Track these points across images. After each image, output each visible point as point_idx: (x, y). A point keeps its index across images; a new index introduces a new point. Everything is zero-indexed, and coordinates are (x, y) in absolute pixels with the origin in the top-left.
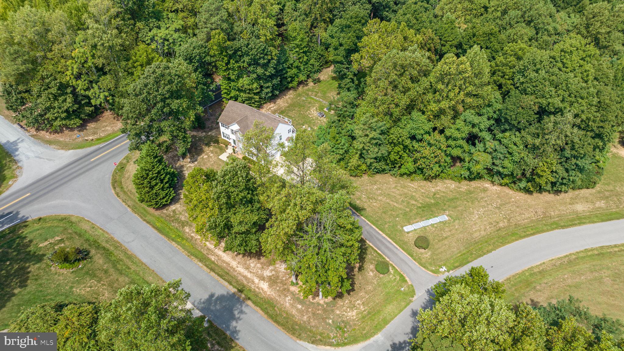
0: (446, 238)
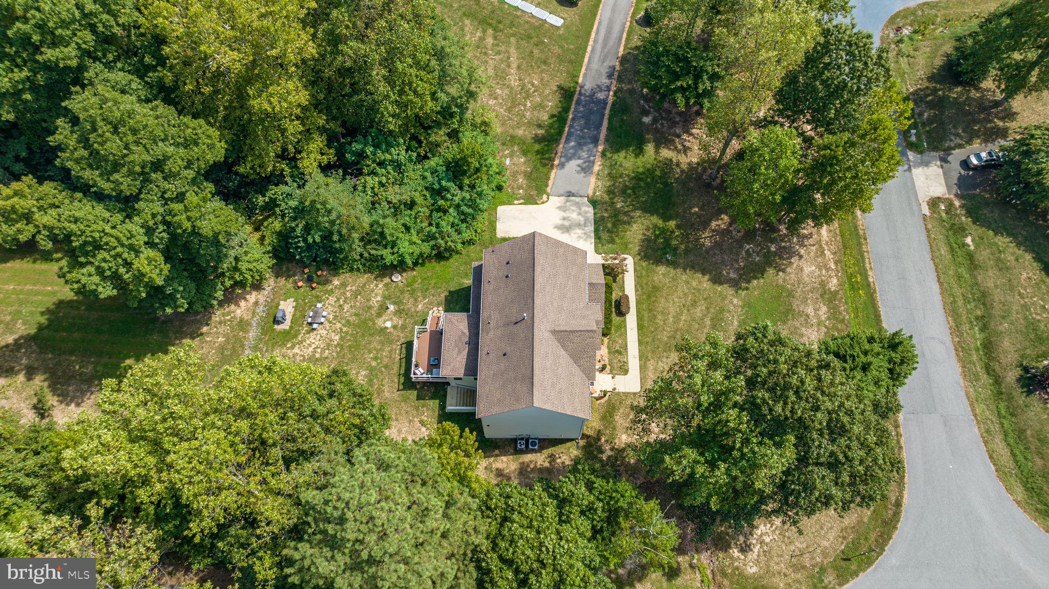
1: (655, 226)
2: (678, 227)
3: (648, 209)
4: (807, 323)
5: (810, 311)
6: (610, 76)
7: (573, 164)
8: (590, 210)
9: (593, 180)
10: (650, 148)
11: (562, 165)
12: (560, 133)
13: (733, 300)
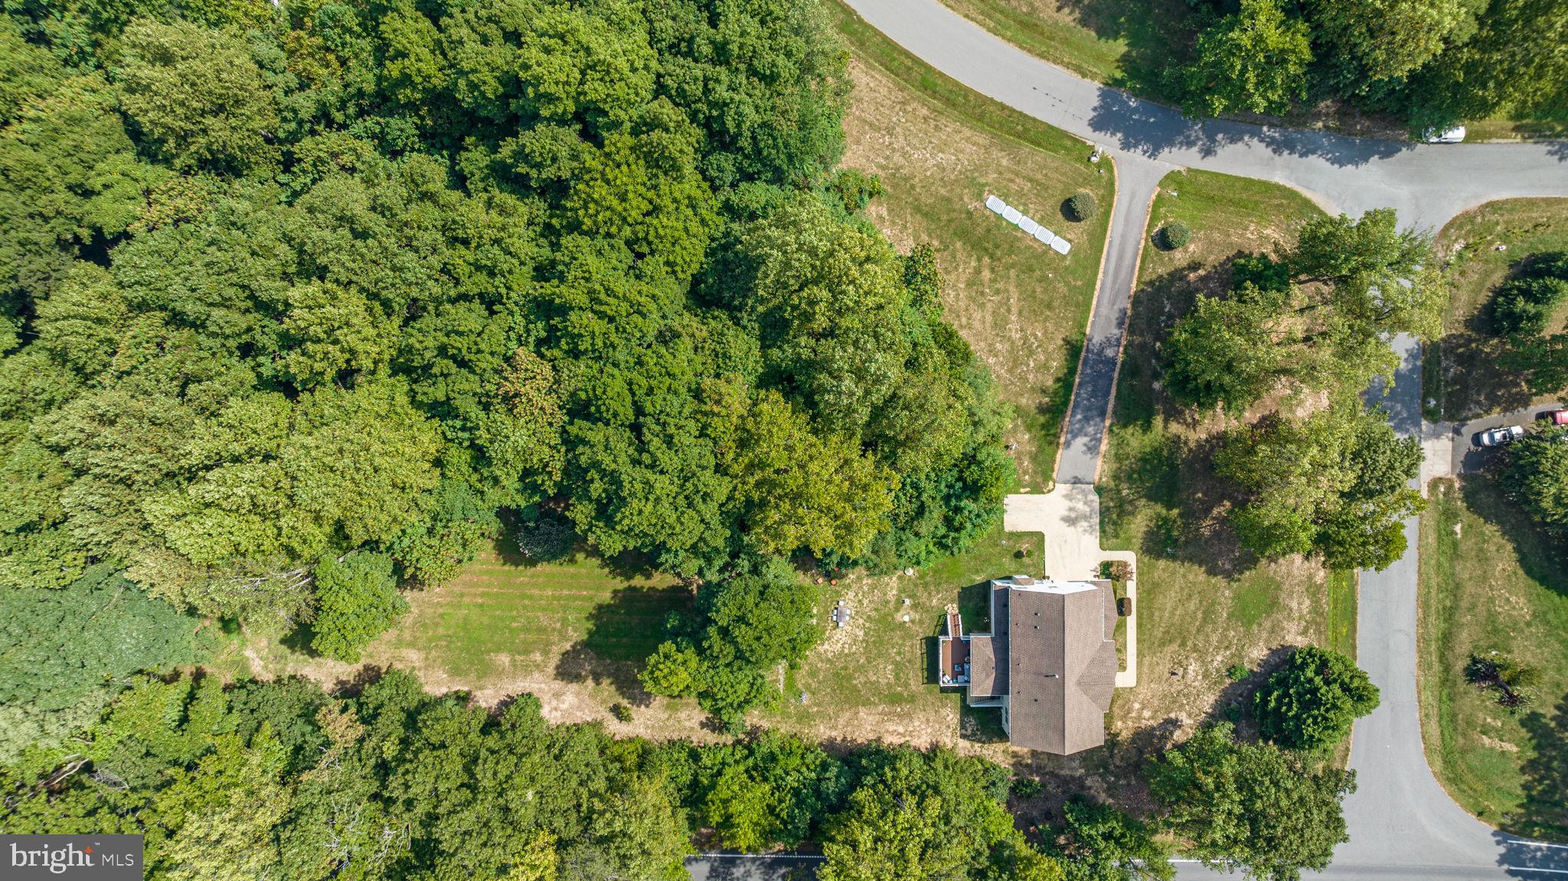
0: (1030, 180)
1: (1159, 515)
2: (1181, 515)
3: (1152, 497)
4: (1289, 618)
5: (1294, 605)
6: (1120, 324)
7: (1080, 442)
8: (1096, 498)
9: (1099, 461)
10: (1158, 421)
11: (1068, 444)
12: (1066, 403)
13: (1225, 592)
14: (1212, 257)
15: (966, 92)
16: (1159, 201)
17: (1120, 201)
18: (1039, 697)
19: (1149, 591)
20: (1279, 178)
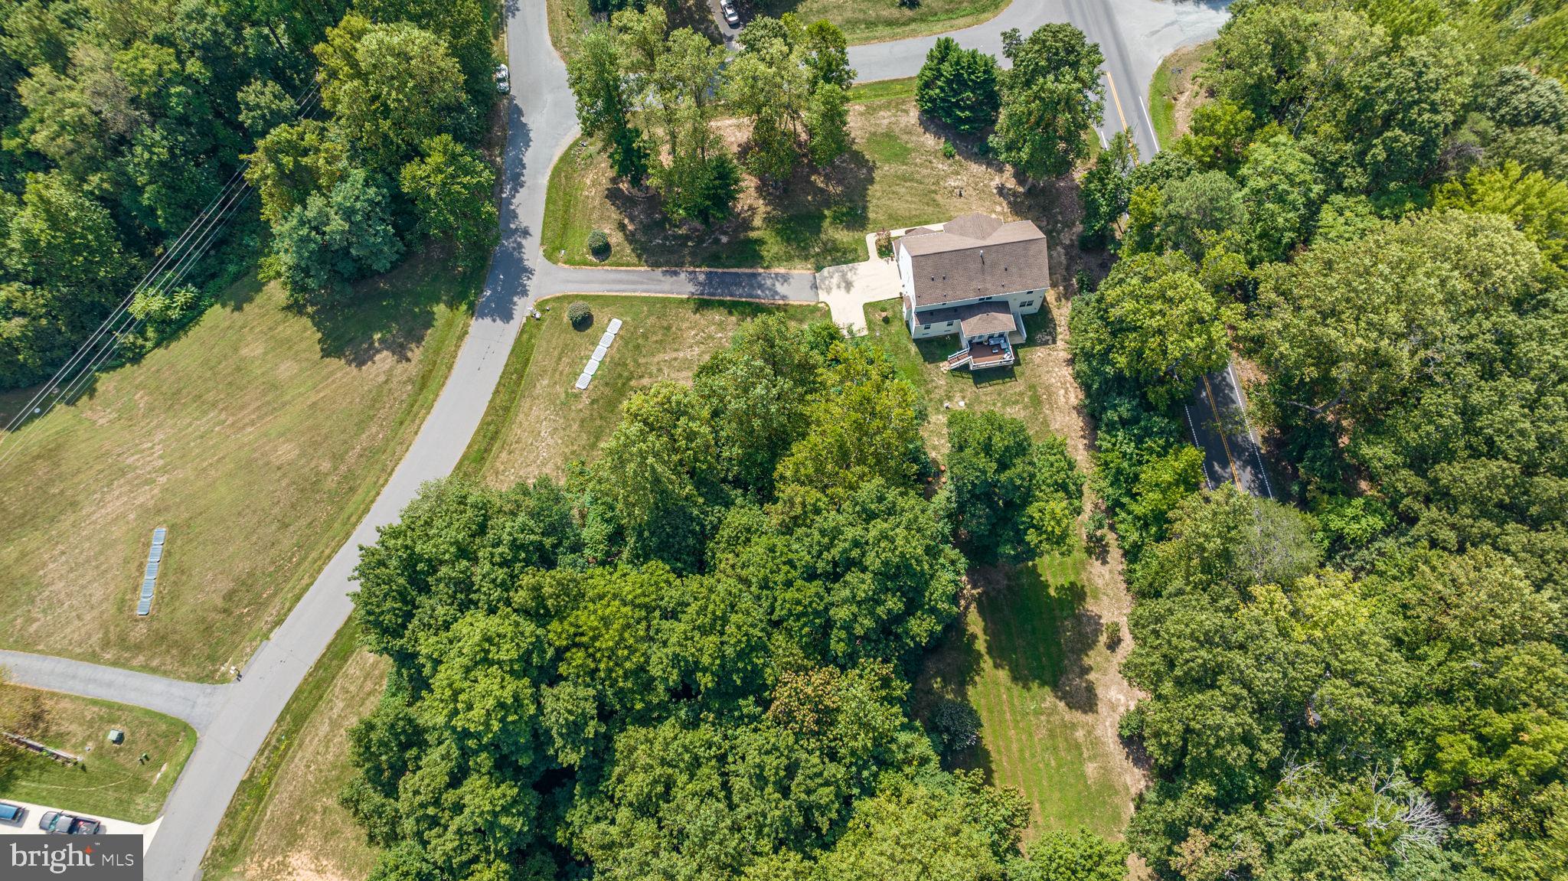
0: (560, 359)
1: (831, 223)
2: (829, 208)
3: (818, 230)
4: (897, 123)
5: (886, 122)
6: (676, 273)
7: (780, 288)
8: (826, 271)
9: (794, 272)
10: (753, 235)
11: (784, 297)
12: (750, 304)
13: (885, 170)
14: (614, 216)
15: (485, 424)
16: (570, 262)
17: (572, 290)
18: (1003, 267)
19: (896, 220)
20: (544, 180)
